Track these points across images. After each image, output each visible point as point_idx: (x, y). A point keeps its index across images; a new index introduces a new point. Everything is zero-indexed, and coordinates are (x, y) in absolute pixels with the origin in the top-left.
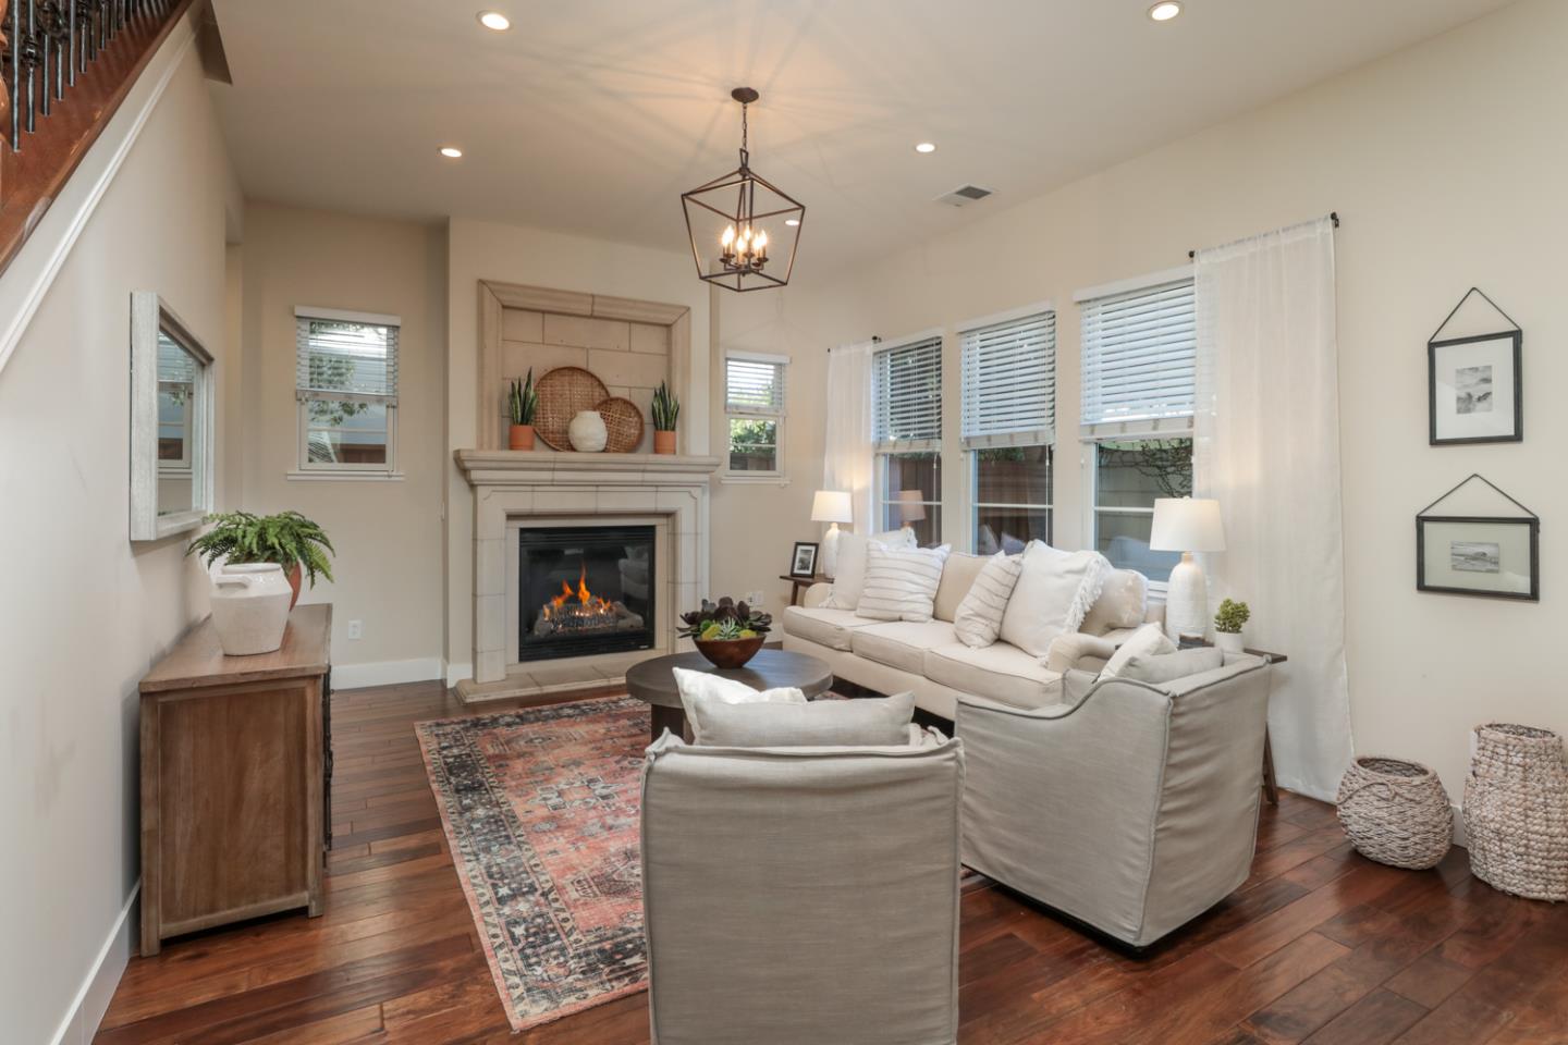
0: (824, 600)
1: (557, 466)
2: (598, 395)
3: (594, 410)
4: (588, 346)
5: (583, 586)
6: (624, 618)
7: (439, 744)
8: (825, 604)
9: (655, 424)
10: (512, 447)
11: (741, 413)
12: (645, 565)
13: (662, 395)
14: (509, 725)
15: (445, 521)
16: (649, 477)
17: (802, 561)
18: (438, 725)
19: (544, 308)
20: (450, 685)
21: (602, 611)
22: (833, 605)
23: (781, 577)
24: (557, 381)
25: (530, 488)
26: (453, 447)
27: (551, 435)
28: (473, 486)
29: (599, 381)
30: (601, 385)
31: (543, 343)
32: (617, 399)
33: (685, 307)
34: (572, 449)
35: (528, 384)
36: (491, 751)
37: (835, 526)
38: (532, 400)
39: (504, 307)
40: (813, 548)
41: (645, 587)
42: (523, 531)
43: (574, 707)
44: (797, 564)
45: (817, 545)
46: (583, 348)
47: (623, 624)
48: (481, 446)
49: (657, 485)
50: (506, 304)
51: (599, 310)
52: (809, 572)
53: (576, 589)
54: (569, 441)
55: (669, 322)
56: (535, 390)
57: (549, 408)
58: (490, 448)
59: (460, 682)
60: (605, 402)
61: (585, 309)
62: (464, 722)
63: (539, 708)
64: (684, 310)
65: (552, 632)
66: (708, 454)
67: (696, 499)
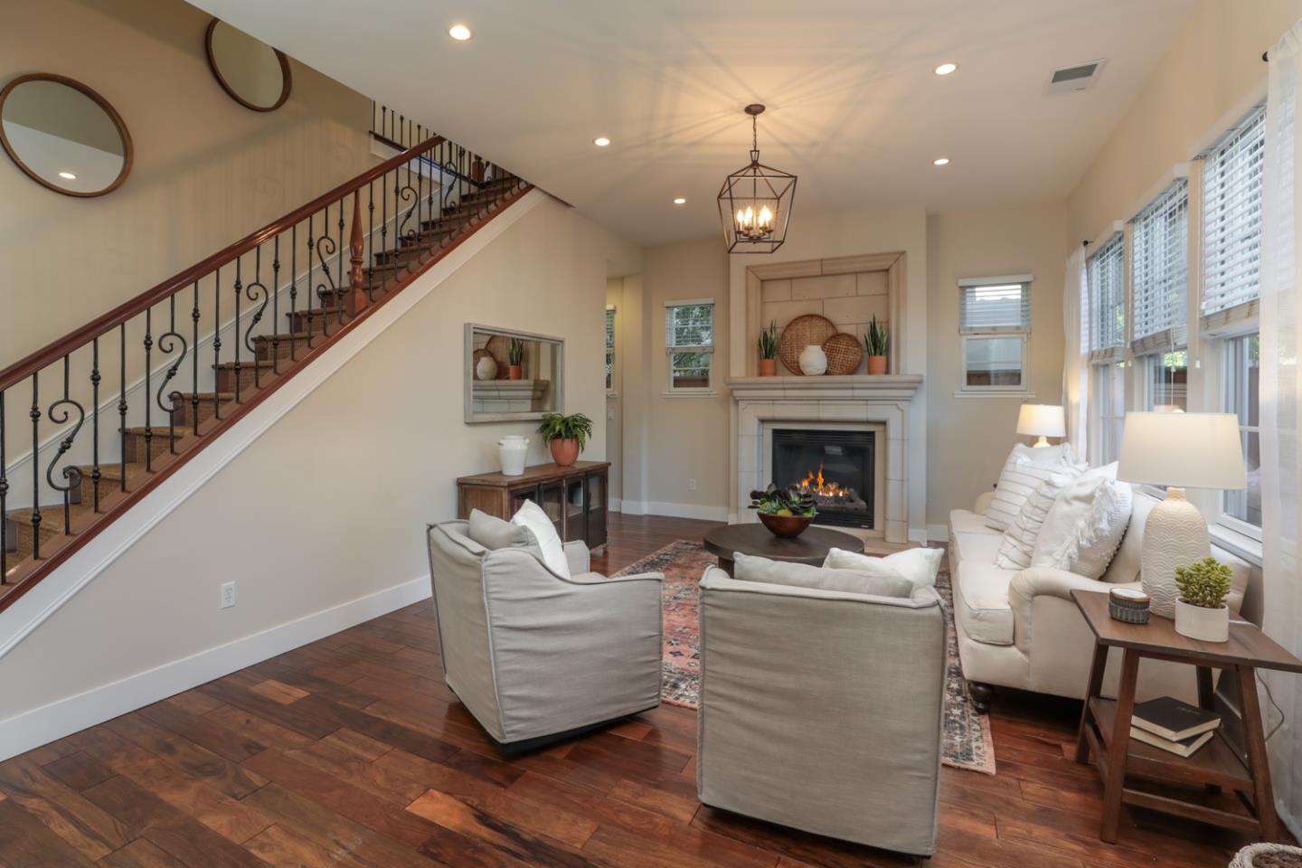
1: (786, 386)
3: (819, 344)
4: (823, 298)
5: (820, 475)
6: (852, 501)
10: (761, 374)
11: (976, 334)
16: (857, 393)
19: (789, 276)
24: (797, 326)
25: (771, 402)
28: (735, 401)
29: (831, 322)
30: (832, 325)
31: (792, 301)
32: (843, 334)
34: (802, 374)
37: (1043, 439)
39: (762, 281)
42: (775, 432)
46: (819, 300)
47: (854, 506)
48: (747, 375)
49: (866, 400)
50: (763, 279)
51: (827, 269)
53: (816, 476)
54: (799, 370)
55: (887, 268)
57: (795, 346)
60: (833, 337)
61: (817, 271)
64: (900, 255)
67: (902, 410)
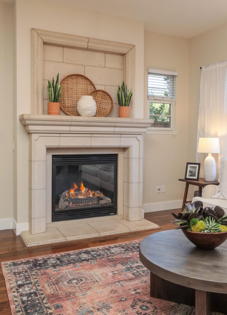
0: (215, 194)
1: (73, 123)
2: (90, 89)
3: (90, 95)
4: (85, 65)
5: (82, 185)
6: (102, 199)
7: (17, 282)
8: (216, 196)
9: (119, 103)
10: (49, 113)
11: (156, 100)
12: (112, 174)
13: (123, 88)
14: (54, 266)
15: (15, 152)
16: (117, 129)
17: (190, 172)
18: (15, 264)
19: (63, 44)
20: (18, 234)
21: (91, 196)
22: (222, 197)
23: (179, 180)
24: (70, 81)
25: (58, 135)
26: (19, 114)
27: (67, 109)
28: (29, 133)
29: (91, 82)
30: (91, 83)
31: (63, 62)
32: (99, 91)
33: (133, 45)
34: (79, 115)
35: (57, 82)
36: (49, 290)
37: (210, 155)
38: (60, 90)
39: (45, 43)
40: (197, 166)
41: (113, 186)
42: (54, 156)
43: (87, 252)
44: (188, 174)
45: (199, 164)
46: (82, 65)
47: (102, 202)
48: (33, 113)
49: (121, 134)
50: (45, 41)
51: (91, 45)
52: (196, 178)
53: (79, 186)
54: (77, 112)
55: (124, 53)
56: (60, 84)
57: (66, 95)
58: (38, 113)
59: (23, 232)
60: (94, 92)
61: (84, 45)
62: (28, 262)
63: (68, 252)
64: (132, 47)
65: (67, 207)
66: (143, 118)
67: (139, 141)
